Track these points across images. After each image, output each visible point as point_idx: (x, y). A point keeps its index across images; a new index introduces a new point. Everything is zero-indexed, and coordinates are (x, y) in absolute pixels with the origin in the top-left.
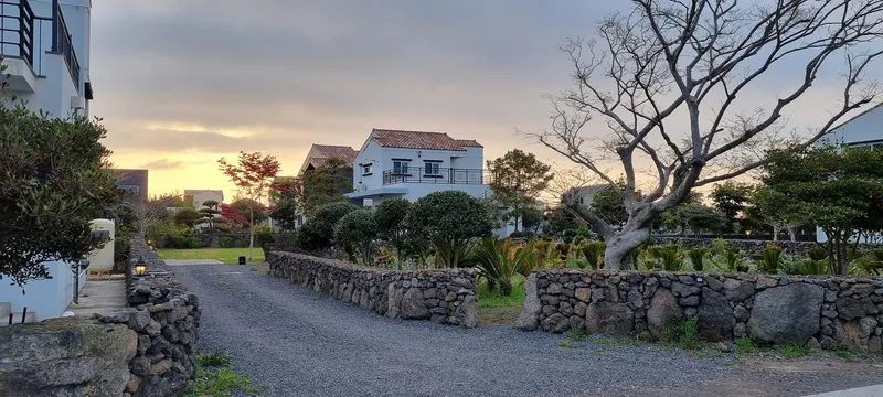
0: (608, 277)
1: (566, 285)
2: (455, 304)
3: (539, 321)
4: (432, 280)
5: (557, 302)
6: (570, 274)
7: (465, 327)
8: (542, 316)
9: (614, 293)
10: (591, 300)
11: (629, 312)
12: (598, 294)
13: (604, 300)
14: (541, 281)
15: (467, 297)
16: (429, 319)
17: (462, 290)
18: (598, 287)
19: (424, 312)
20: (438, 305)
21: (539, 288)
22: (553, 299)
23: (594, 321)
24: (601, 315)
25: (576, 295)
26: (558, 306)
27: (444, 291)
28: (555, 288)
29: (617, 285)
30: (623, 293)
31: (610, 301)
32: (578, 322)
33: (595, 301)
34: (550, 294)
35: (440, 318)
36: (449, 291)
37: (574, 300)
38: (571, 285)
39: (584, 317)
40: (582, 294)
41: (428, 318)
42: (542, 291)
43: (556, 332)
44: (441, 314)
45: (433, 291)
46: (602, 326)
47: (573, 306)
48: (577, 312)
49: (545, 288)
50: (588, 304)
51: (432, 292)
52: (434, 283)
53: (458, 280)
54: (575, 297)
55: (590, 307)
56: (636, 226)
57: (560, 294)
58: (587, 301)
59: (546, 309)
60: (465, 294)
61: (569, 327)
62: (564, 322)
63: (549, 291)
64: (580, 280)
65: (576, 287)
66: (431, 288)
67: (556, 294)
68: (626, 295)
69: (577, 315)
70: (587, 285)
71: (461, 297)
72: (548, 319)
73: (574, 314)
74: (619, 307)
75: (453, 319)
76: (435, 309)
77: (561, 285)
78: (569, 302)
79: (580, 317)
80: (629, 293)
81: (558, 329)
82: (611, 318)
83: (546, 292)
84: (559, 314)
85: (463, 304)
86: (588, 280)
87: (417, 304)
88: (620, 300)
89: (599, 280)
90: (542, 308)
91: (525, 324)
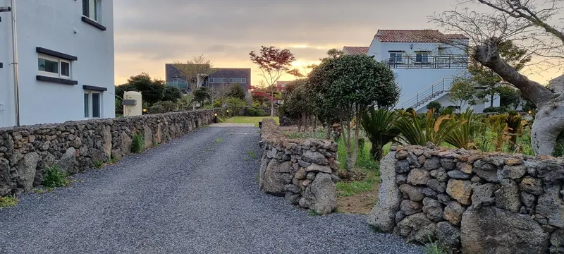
0: (502, 166)
1: (433, 173)
2: (305, 183)
3: (394, 223)
4: (287, 152)
5: (418, 198)
6: (440, 158)
7: (315, 213)
8: (398, 214)
9: (511, 195)
10: (470, 200)
12: (483, 194)
13: (494, 204)
14: (401, 164)
15: (318, 176)
16: (284, 196)
17: (312, 167)
18: (483, 181)
19: (279, 188)
20: (291, 183)
21: (398, 173)
22: (414, 193)
23: (474, 236)
24: (486, 228)
25: (448, 190)
26: (420, 203)
27: (296, 166)
28: (417, 176)
29: (518, 182)
30: (528, 198)
31: (503, 208)
32: (449, 234)
33: (476, 204)
34: (411, 184)
35: (292, 197)
36: (300, 166)
37: (444, 199)
38: (440, 174)
39: (458, 226)
40: (458, 190)
41: (281, 194)
42: (401, 178)
44: (293, 193)
45: (287, 165)
47: (443, 206)
48: (448, 217)
49: (406, 174)
50: (465, 207)
51: (285, 166)
52: (289, 155)
53: (308, 154)
54: (445, 193)
55: (468, 213)
57: (424, 186)
58: (465, 202)
59: (406, 205)
60: (316, 172)
62: (427, 230)
63: (410, 179)
64: (455, 167)
65: (448, 178)
66: (286, 161)
67: (418, 186)
68: (536, 203)
69: (448, 221)
70: (465, 176)
71: (310, 175)
72: (406, 220)
73: (443, 220)
74: (517, 221)
75: (302, 201)
76: (287, 186)
77: (426, 173)
78: (436, 199)
79: (453, 225)
80: (541, 199)
81: (418, 237)
82: (504, 236)
83: (406, 180)
84: (421, 216)
85: (313, 185)
86: (468, 169)
87: (273, 178)
88: (523, 208)
89: (485, 170)
90: (400, 203)
91: (378, 222)
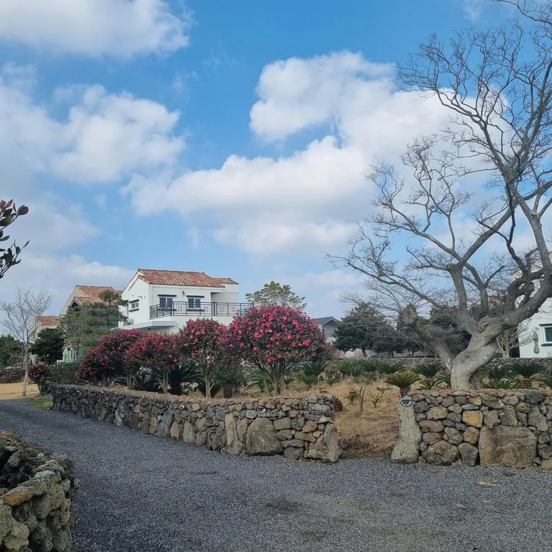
0: (503, 397)
1: (451, 408)
2: (317, 434)
3: (420, 452)
4: (285, 408)
5: (441, 428)
6: (454, 396)
7: (328, 462)
8: (423, 445)
9: (512, 416)
10: (483, 424)
11: (532, 437)
12: (492, 417)
13: (500, 424)
14: (419, 405)
15: (328, 427)
16: (282, 453)
17: (323, 419)
18: (490, 409)
19: (275, 446)
20: (293, 438)
21: (416, 413)
22: (436, 426)
23: (489, 449)
24: (496, 442)
25: (465, 419)
26: (442, 432)
27: (301, 421)
28: (437, 412)
29: (515, 406)
30: (523, 416)
31: (508, 425)
32: (470, 451)
33: (488, 425)
34: (433, 419)
35: (297, 452)
36: (306, 420)
37: (463, 426)
38: (457, 409)
39: (476, 445)
40: (473, 418)
42: (422, 416)
43: (444, 464)
44: (296, 448)
45: (286, 421)
46: (497, 455)
47: (461, 432)
48: (468, 439)
49: (425, 412)
50: (480, 429)
51: (283, 423)
52: (287, 412)
53: (318, 407)
54: (462, 422)
55: (483, 433)
57: (445, 419)
58: (479, 425)
59: (429, 437)
60: (325, 424)
61: (459, 456)
62: (453, 451)
63: (430, 415)
64: (467, 402)
65: (463, 410)
66: (283, 417)
67: (438, 420)
68: (528, 418)
69: (468, 442)
70: (477, 408)
71: (321, 427)
72: (431, 449)
73: (463, 441)
74: (519, 431)
75: (312, 452)
76: (289, 442)
77: (444, 409)
78: (455, 427)
79: (472, 445)
80: (531, 415)
81: (445, 460)
82: (509, 445)
83: (426, 417)
84: (443, 442)
85: (325, 435)
86: (478, 402)
87: (266, 437)
88: (520, 423)
89: (492, 401)
90: (422, 436)
91: (404, 456)
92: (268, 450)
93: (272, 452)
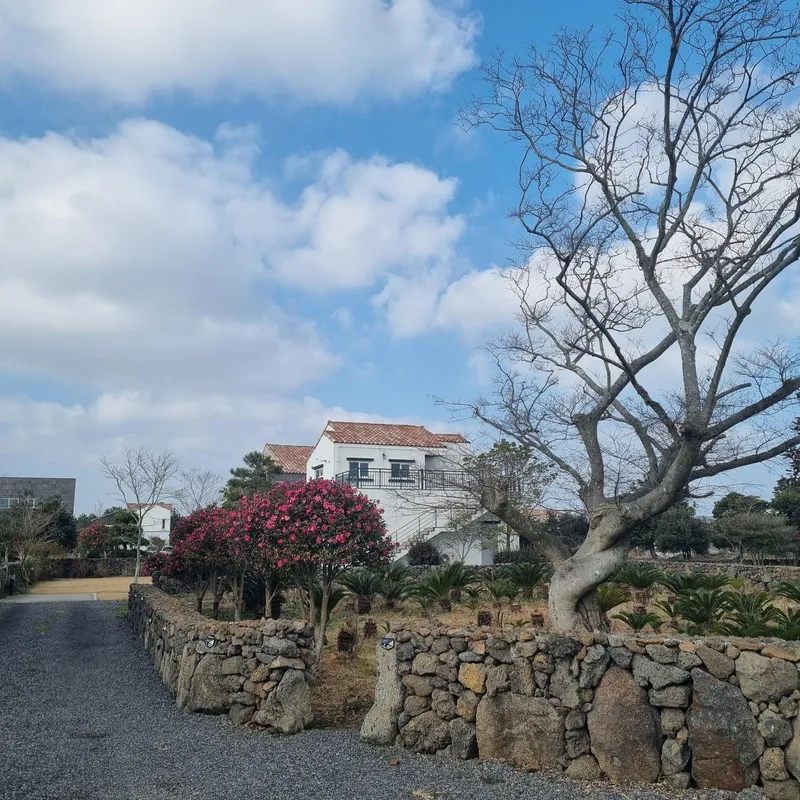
0: (514, 643)
1: (443, 657)
2: (267, 687)
3: (397, 728)
4: (235, 642)
5: (427, 690)
6: (449, 637)
7: (278, 732)
8: (402, 716)
9: (525, 676)
10: (484, 686)
11: (554, 716)
12: (498, 676)
13: (508, 689)
14: (403, 648)
15: (287, 675)
16: (227, 712)
17: (277, 663)
18: (497, 663)
19: (218, 702)
20: (241, 689)
21: (399, 661)
22: (422, 685)
23: (491, 731)
24: (502, 720)
25: (461, 677)
26: (429, 697)
27: (251, 663)
28: (424, 662)
29: (530, 660)
30: (541, 678)
31: (518, 693)
32: (462, 733)
33: (490, 691)
34: (416, 674)
35: (244, 712)
36: (258, 663)
37: (457, 688)
38: (450, 658)
39: (473, 721)
40: (471, 676)
41: (224, 710)
42: (404, 667)
43: (423, 751)
44: (245, 705)
45: (234, 661)
46: (504, 743)
47: (455, 698)
48: (460, 712)
49: (410, 660)
50: (480, 696)
51: (232, 664)
52: (238, 647)
53: (274, 642)
54: (457, 681)
55: (483, 703)
56: (599, 545)
57: (433, 675)
58: (479, 690)
59: (412, 703)
60: (283, 670)
61: (446, 742)
62: (438, 732)
63: (416, 666)
64: (466, 648)
65: (460, 662)
66: (232, 656)
67: (426, 675)
68: (548, 682)
69: (461, 717)
70: (478, 658)
71: (274, 675)
72: (412, 724)
73: (457, 716)
74: (534, 705)
75: (260, 716)
76: (235, 695)
77: (434, 657)
78: (448, 690)
79: (467, 722)
80: (553, 678)
81: (427, 744)
82: (521, 727)
83: (410, 670)
84: (431, 714)
85: (279, 688)
86: (480, 649)
87: (209, 685)
88: (537, 690)
89: (499, 649)
90: (404, 701)
91: (375, 732)
92: (209, 706)
93: (215, 708)
